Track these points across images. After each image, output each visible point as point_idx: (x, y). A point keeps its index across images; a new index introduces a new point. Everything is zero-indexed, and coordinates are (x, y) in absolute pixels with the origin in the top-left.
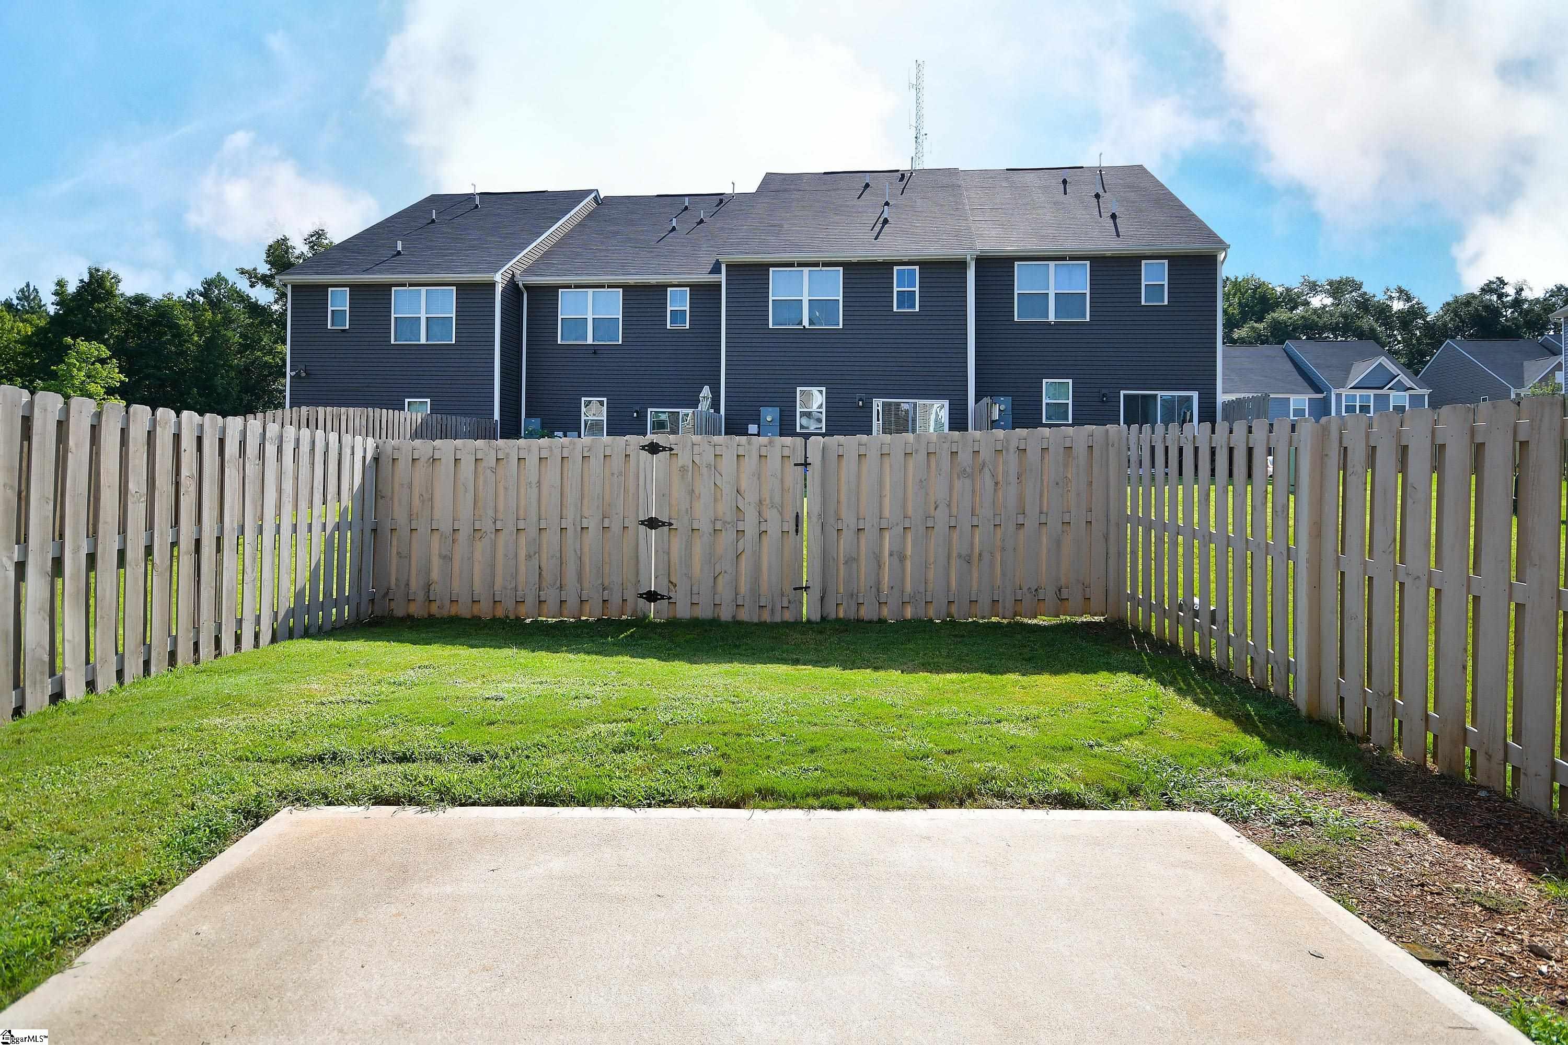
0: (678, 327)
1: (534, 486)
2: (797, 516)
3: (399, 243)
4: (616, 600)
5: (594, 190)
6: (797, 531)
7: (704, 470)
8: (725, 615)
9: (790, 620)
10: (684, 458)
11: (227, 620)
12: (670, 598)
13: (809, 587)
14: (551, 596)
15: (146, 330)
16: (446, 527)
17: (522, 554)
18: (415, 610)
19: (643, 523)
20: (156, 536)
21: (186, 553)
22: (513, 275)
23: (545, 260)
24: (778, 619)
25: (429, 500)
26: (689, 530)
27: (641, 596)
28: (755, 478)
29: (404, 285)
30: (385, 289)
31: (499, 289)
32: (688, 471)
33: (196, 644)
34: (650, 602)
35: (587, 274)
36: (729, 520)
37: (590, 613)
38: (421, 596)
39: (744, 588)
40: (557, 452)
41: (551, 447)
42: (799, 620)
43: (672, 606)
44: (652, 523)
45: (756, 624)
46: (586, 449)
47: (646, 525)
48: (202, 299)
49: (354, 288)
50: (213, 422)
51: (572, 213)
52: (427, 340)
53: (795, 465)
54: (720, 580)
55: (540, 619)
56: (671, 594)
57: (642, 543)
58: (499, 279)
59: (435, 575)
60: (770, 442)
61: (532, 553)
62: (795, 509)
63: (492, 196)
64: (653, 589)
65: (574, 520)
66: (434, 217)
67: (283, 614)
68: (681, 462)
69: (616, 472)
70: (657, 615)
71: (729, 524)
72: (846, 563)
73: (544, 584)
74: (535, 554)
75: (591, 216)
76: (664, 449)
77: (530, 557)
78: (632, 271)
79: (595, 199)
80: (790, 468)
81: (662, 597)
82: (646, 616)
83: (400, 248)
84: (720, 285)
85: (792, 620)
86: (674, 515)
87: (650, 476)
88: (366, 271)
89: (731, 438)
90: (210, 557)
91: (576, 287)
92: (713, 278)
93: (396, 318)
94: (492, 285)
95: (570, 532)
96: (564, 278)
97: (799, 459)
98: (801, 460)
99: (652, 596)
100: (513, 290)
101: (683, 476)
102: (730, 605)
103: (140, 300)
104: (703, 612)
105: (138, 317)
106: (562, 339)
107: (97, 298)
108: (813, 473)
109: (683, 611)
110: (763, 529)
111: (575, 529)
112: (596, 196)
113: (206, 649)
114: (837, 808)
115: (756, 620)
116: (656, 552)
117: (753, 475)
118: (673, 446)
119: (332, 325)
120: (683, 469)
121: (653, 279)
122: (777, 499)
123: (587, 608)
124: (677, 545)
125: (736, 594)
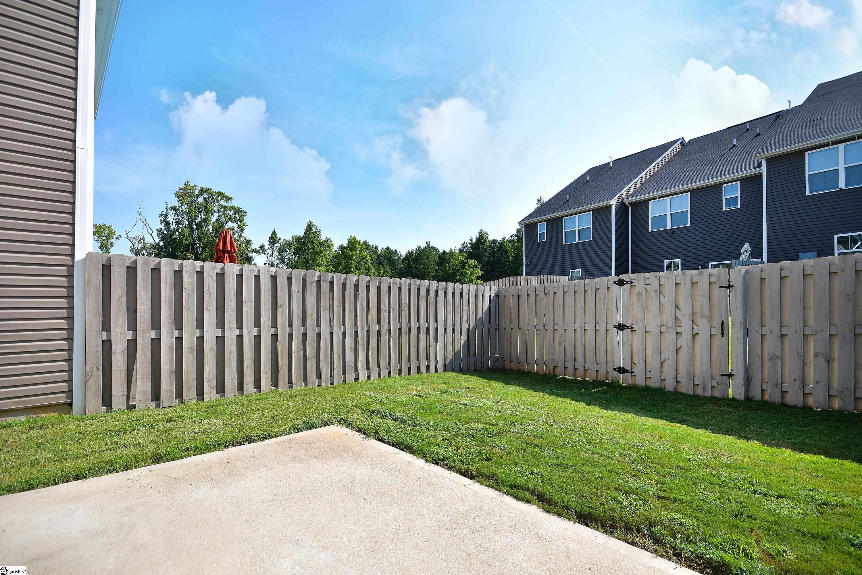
0: (732, 208)
1: (561, 307)
2: (723, 323)
3: (568, 196)
4: (603, 371)
5: (681, 138)
6: (722, 334)
7: (653, 295)
8: (669, 386)
9: (718, 397)
10: (639, 287)
11: (423, 360)
12: (632, 372)
13: (733, 375)
14: (570, 365)
15: (497, 253)
16: (524, 328)
17: (557, 342)
18: (514, 366)
19: (615, 327)
20: (392, 325)
21: (405, 333)
22: (623, 199)
23: (643, 187)
24: (708, 394)
25: (518, 315)
26: (643, 332)
27: (615, 369)
28: (689, 298)
29: (569, 216)
30: (560, 219)
31: (613, 208)
32: (642, 295)
33: (410, 368)
34: (621, 373)
35: (666, 189)
36: (671, 326)
37: (590, 377)
38: (515, 360)
39: (683, 369)
40: (572, 288)
41: (569, 286)
42: (726, 397)
43: (634, 377)
44: (621, 327)
45: (690, 396)
46: (586, 286)
47: (617, 328)
48: (516, 238)
49: (548, 221)
50: (415, 283)
51: (663, 156)
52: (579, 240)
53: (721, 287)
54: (666, 365)
55: (565, 377)
56: (633, 370)
57: (615, 339)
58: (613, 203)
59: (520, 351)
60: (700, 273)
61: (561, 342)
62: (720, 318)
63: (620, 160)
64: (622, 366)
65: (581, 325)
66: (588, 179)
67: (449, 361)
68: (636, 290)
69: (602, 298)
70: (625, 382)
71: (670, 328)
72: (770, 359)
73: (567, 359)
74: (562, 342)
75: (678, 154)
76: (627, 283)
77: (560, 344)
78: (698, 180)
79: (682, 143)
80: (716, 290)
81: (628, 371)
82: (617, 381)
83: (568, 198)
84: (762, 175)
85: (720, 396)
86: (634, 322)
87: (619, 299)
88: (552, 213)
89: (671, 273)
90: (415, 334)
91: (659, 198)
92: (756, 171)
93: (565, 232)
94: (610, 207)
95: (578, 332)
96: (652, 194)
97: (724, 282)
98: (725, 284)
99: (621, 370)
100: (622, 207)
101: (639, 298)
102: (672, 381)
103: (494, 241)
104: (654, 383)
105: (493, 248)
106: (652, 229)
107: (481, 244)
108: (736, 292)
109: (640, 381)
110: (695, 332)
111: (581, 330)
112: (682, 142)
113: (414, 371)
114: (519, 499)
115: (691, 393)
116: (624, 344)
117: (688, 296)
118: (632, 281)
119: (540, 240)
120: (639, 294)
121: (711, 182)
122: (706, 312)
123: (588, 373)
124: (637, 340)
125: (677, 374)
